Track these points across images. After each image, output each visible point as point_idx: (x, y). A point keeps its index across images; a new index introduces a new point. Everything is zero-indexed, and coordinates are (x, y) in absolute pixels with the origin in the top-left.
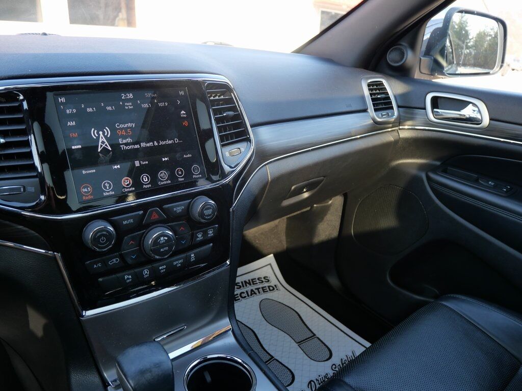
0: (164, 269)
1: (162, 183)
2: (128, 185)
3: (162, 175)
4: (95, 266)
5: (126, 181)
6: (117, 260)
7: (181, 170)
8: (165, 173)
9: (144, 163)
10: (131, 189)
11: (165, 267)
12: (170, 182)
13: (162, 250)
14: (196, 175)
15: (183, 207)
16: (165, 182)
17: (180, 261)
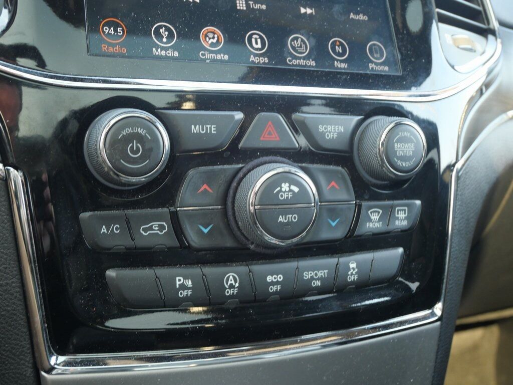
0: (277, 283)
1: (295, 62)
2: (212, 45)
3: (296, 44)
4: (104, 230)
5: (211, 35)
6: (161, 228)
7: (341, 44)
8: (302, 40)
9: (257, 6)
10: (219, 57)
11: (280, 278)
12: (313, 63)
13: (281, 219)
14: (377, 64)
15: (342, 129)
16: (302, 62)
17: (320, 274)
